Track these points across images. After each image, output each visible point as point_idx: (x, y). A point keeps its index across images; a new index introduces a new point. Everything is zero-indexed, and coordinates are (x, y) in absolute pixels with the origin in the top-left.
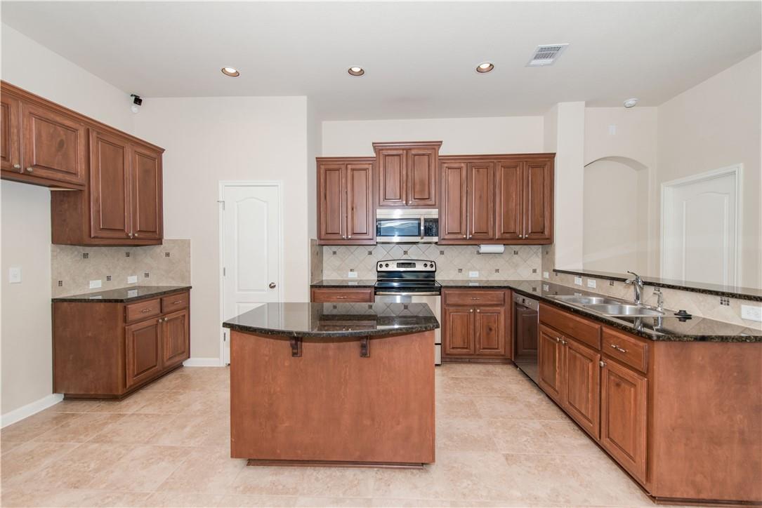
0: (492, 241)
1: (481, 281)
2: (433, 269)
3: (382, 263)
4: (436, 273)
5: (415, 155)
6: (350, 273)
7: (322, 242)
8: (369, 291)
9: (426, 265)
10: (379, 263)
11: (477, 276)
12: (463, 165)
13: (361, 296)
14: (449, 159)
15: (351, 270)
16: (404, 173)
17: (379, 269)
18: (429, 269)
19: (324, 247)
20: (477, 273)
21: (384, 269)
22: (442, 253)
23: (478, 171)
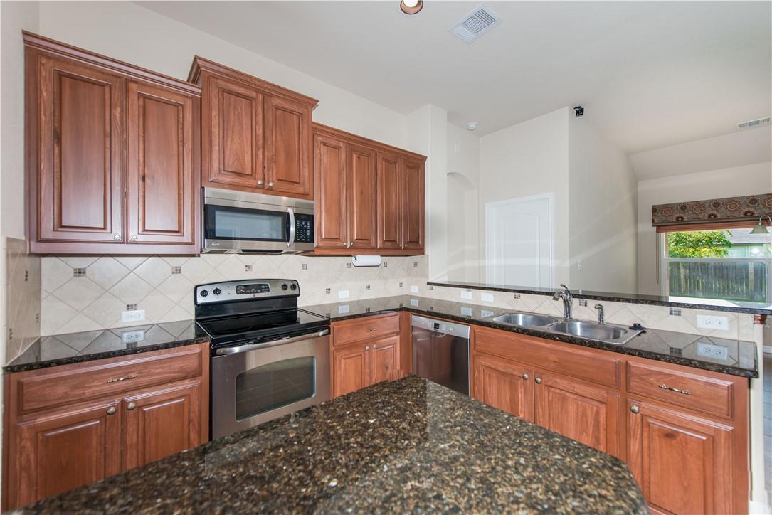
0: (372, 250)
1: (352, 302)
2: (295, 292)
3: (206, 288)
4: (298, 298)
5: (277, 108)
6: (126, 313)
7: (43, 248)
8: (198, 351)
9: (285, 287)
10: (200, 290)
11: (348, 296)
12: (341, 144)
13: (177, 365)
14: (325, 131)
15: (129, 307)
16: (260, 132)
17: (201, 300)
18: (289, 292)
19: (44, 260)
20: (347, 292)
21: (211, 298)
22: (305, 267)
23: (359, 158)
